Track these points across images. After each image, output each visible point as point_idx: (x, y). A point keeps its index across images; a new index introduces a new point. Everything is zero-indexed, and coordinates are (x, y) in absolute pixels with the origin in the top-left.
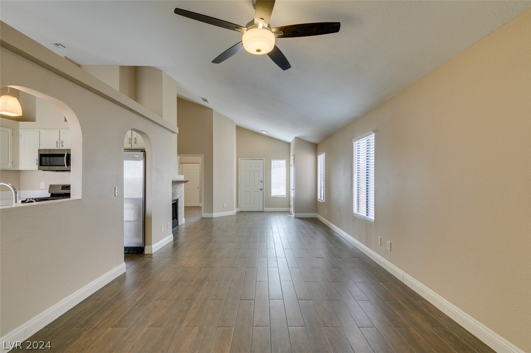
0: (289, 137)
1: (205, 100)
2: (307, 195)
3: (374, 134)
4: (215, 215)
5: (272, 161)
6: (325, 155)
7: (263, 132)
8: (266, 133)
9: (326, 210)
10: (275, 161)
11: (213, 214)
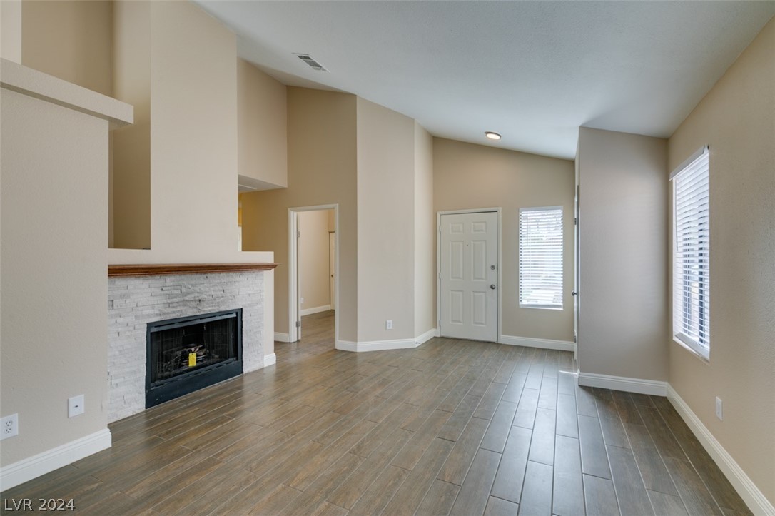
4: (362, 346)
5: (523, 214)
7: (489, 136)
8: (498, 138)
9: (719, 400)
10: (529, 213)
11: (358, 343)
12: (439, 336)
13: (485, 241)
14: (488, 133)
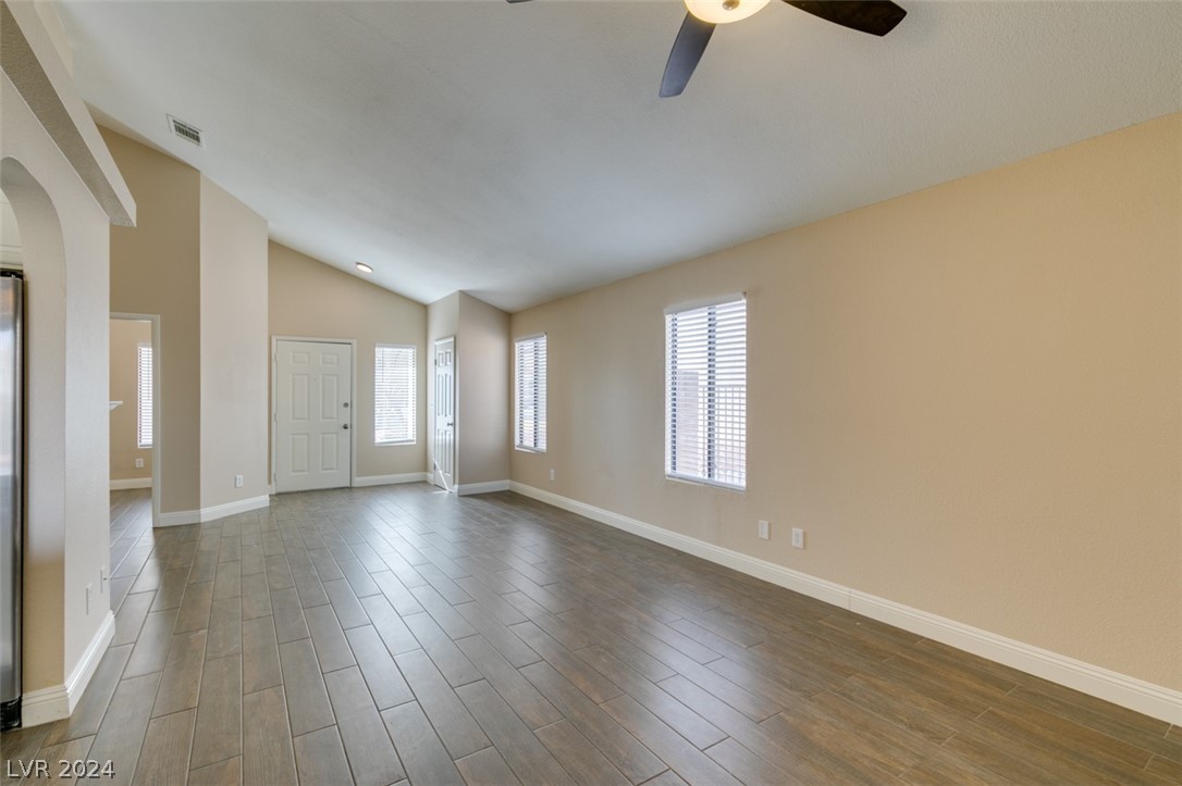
0: (434, 286)
1: (193, 136)
2: (488, 435)
3: (744, 301)
4: (208, 513)
5: (377, 349)
6: (547, 339)
7: (359, 266)
8: (370, 271)
9: (552, 471)
10: (385, 349)
11: (202, 510)
12: (274, 493)
13: (337, 375)
14: (358, 264)
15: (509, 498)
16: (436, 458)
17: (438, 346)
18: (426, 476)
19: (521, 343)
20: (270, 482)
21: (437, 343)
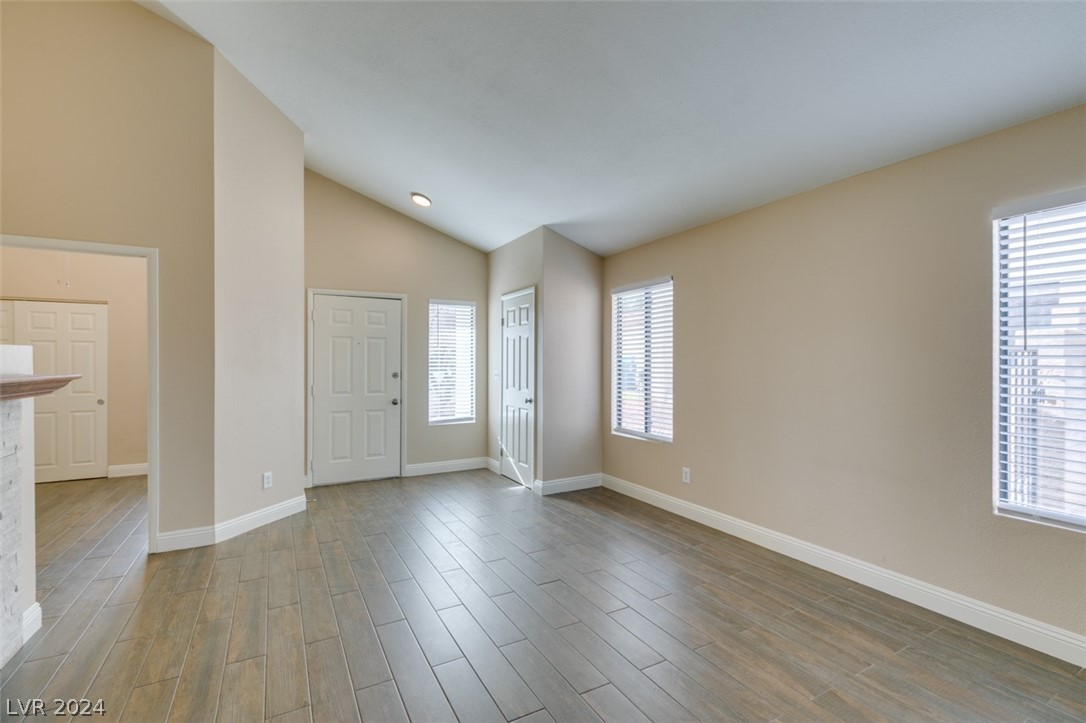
4: (224, 529)
5: (432, 307)
6: (674, 285)
7: (414, 198)
8: (427, 201)
10: (440, 306)
11: (216, 526)
12: (310, 486)
13: (385, 338)
14: (413, 194)
15: (602, 498)
16: (502, 440)
17: (505, 301)
18: (487, 463)
19: (621, 295)
20: (306, 473)
21: (504, 298)
